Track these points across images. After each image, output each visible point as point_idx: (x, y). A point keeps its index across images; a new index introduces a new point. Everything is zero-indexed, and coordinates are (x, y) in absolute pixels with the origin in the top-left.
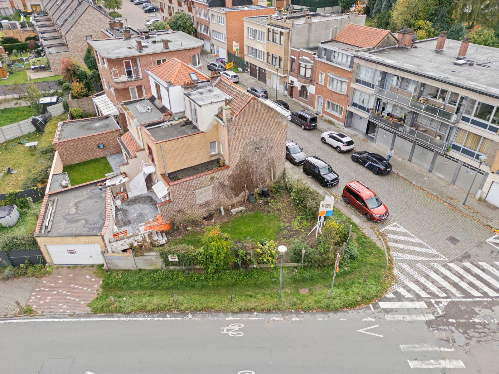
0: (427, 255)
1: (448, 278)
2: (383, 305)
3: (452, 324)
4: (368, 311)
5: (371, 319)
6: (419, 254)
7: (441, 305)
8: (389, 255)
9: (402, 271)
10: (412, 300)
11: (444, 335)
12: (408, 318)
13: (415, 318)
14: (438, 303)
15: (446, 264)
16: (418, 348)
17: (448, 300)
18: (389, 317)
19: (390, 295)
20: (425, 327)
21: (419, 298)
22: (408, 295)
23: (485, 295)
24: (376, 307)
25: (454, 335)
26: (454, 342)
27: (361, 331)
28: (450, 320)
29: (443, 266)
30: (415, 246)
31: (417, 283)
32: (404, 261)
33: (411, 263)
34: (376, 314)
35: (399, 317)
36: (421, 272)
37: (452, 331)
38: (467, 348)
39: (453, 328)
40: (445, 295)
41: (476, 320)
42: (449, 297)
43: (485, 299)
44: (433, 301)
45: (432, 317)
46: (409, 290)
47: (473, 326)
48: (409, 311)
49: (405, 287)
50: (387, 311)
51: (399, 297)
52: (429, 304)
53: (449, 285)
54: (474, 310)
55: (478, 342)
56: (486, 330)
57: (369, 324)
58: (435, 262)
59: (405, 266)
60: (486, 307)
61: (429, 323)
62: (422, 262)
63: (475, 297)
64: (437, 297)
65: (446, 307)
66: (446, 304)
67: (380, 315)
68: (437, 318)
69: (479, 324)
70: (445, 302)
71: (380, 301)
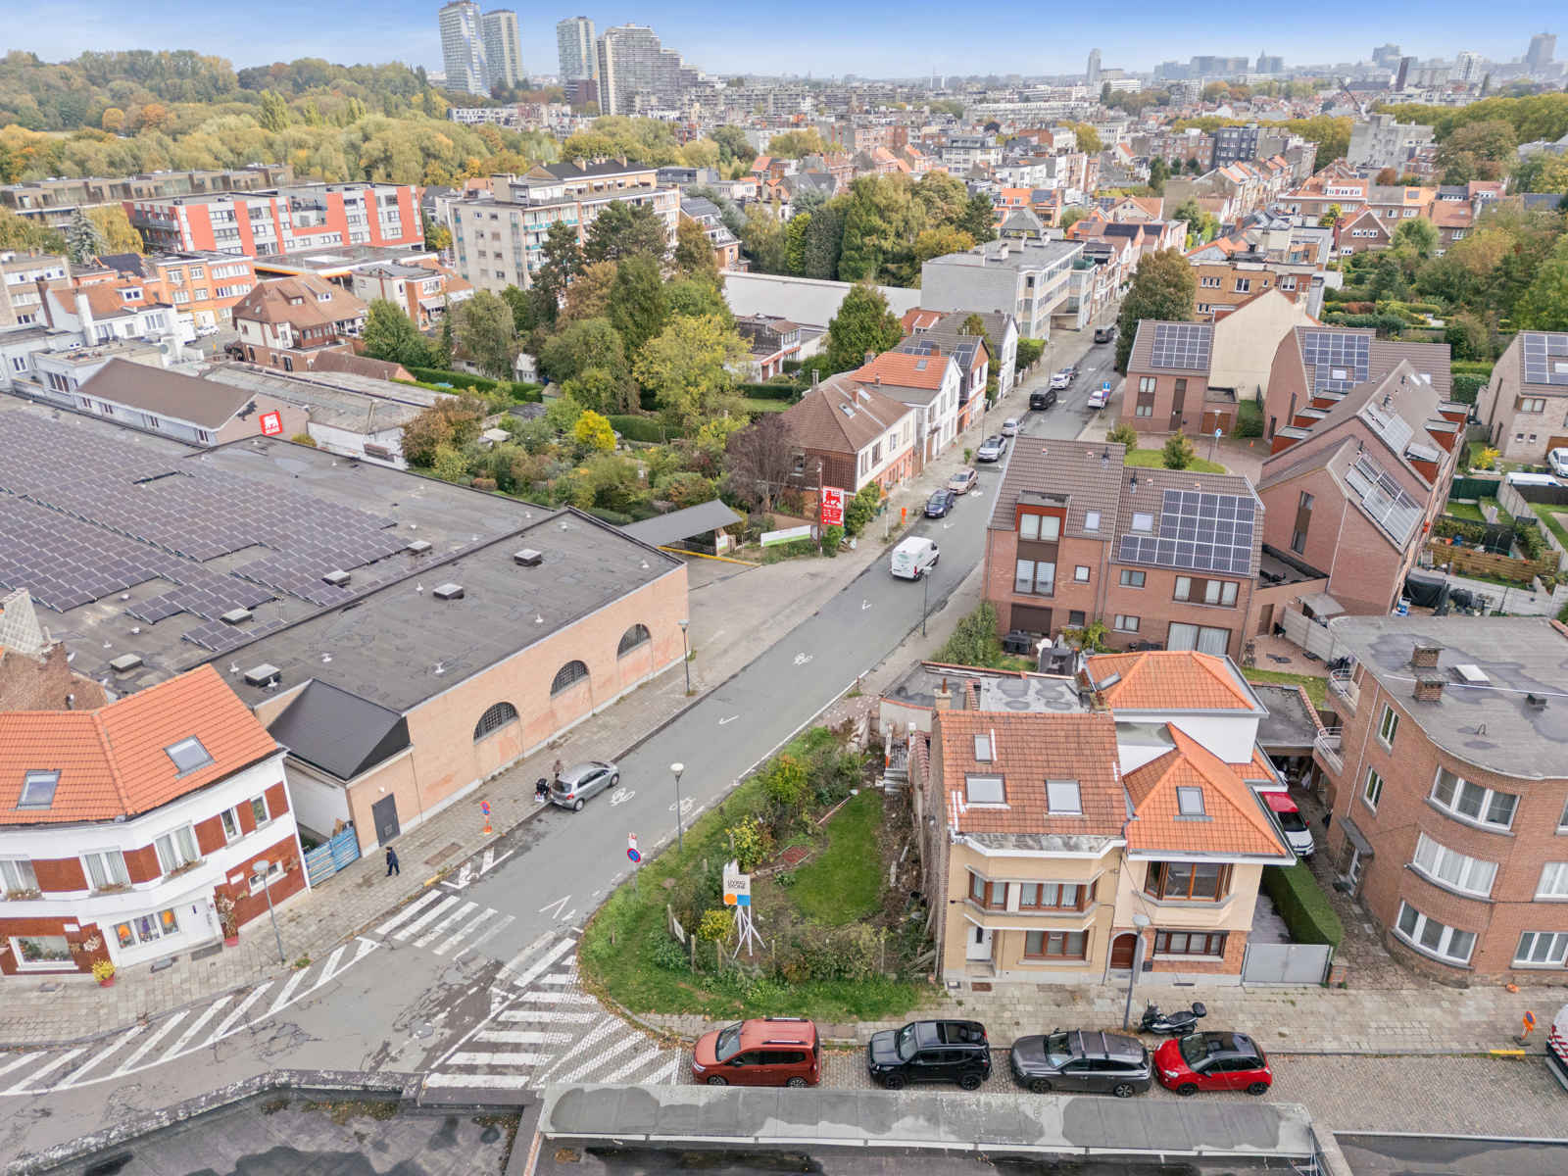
0: (569, 1067)
1: (512, 1051)
2: (569, 943)
3: (470, 987)
4: (578, 923)
5: (568, 917)
6: (584, 1057)
7: (499, 999)
8: (623, 1015)
9: (584, 1009)
10: (539, 977)
11: (474, 966)
12: (528, 951)
13: (520, 958)
14: (504, 999)
15: (529, 1074)
16: (495, 930)
17: (493, 1015)
18: (550, 935)
19: (570, 961)
20: (500, 959)
21: (534, 987)
22: (549, 979)
23: (444, 1069)
24: (574, 935)
25: (461, 975)
26: (458, 969)
27: (567, 899)
28: (475, 989)
29: (532, 1067)
30: (600, 1068)
31: (550, 1007)
32: (595, 1024)
33: (582, 1031)
34: (566, 927)
35: (538, 944)
36: (558, 1027)
37: (465, 978)
38: (440, 972)
39: (467, 982)
40: (501, 1019)
41: (442, 1016)
42: (494, 1020)
43: (442, 1059)
44: (512, 997)
45: (500, 976)
46: (552, 987)
47: (442, 1005)
48: (533, 960)
49: (562, 988)
50: (558, 940)
51: (557, 968)
52: (513, 989)
53: (504, 1040)
54: (451, 1028)
55: (429, 990)
56: (424, 1012)
57: (565, 911)
58: (550, 1065)
59: (586, 1018)
60: (435, 1048)
61: (499, 965)
62: (568, 1047)
63: (457, 1051)
64: (511, 1007)
65: (490, 1003)
66: (493, 1007)
67: (560, 930)
68: (494, 979)
69: (436, 1014)
70: (495, 1007)
71: (576, 945)
